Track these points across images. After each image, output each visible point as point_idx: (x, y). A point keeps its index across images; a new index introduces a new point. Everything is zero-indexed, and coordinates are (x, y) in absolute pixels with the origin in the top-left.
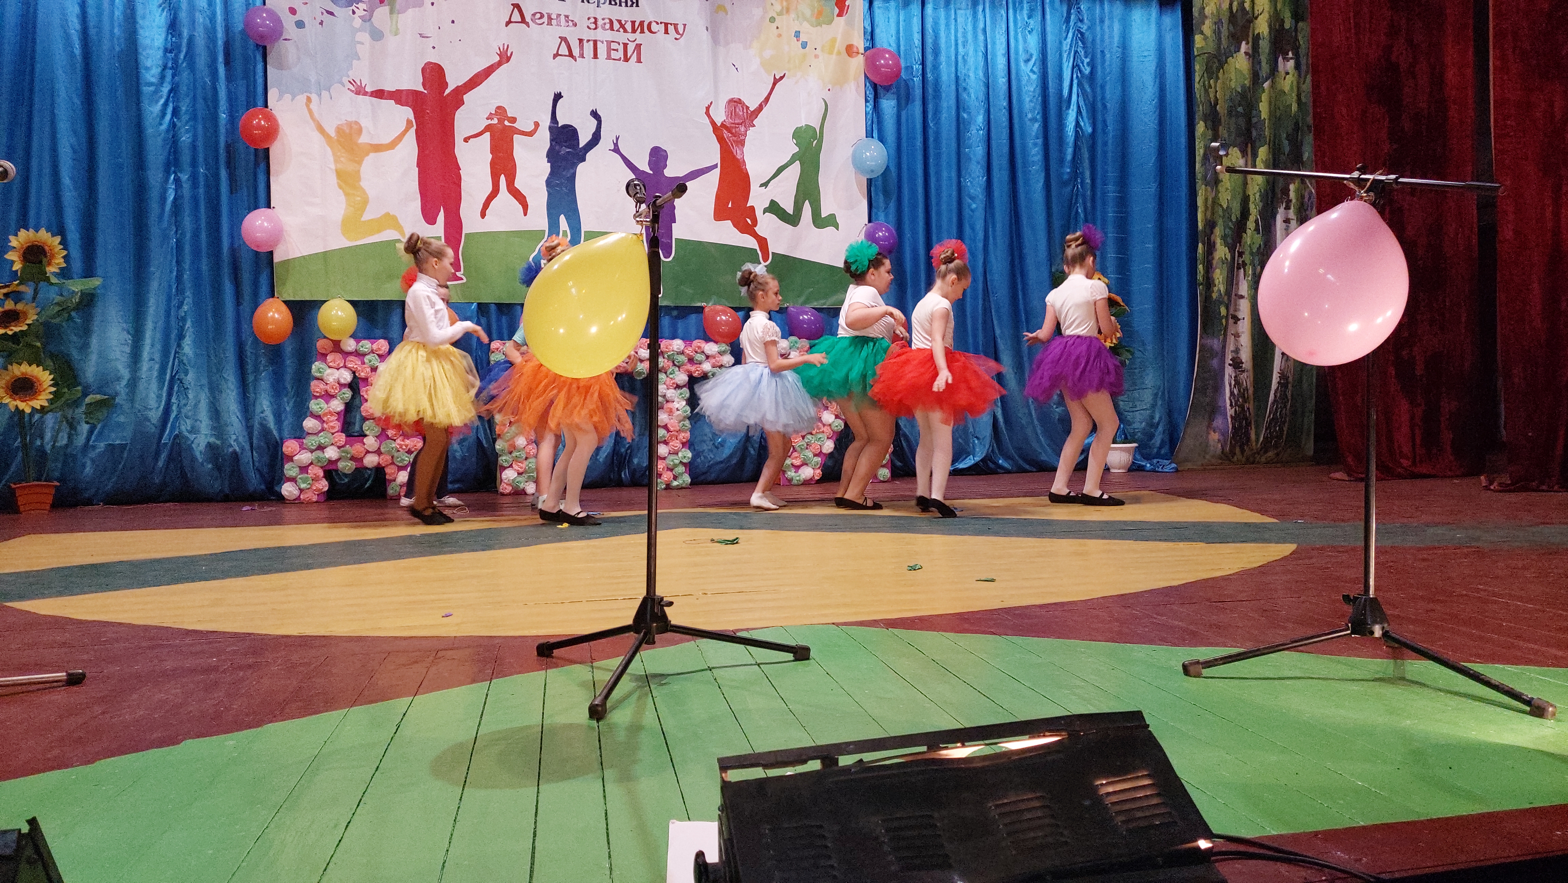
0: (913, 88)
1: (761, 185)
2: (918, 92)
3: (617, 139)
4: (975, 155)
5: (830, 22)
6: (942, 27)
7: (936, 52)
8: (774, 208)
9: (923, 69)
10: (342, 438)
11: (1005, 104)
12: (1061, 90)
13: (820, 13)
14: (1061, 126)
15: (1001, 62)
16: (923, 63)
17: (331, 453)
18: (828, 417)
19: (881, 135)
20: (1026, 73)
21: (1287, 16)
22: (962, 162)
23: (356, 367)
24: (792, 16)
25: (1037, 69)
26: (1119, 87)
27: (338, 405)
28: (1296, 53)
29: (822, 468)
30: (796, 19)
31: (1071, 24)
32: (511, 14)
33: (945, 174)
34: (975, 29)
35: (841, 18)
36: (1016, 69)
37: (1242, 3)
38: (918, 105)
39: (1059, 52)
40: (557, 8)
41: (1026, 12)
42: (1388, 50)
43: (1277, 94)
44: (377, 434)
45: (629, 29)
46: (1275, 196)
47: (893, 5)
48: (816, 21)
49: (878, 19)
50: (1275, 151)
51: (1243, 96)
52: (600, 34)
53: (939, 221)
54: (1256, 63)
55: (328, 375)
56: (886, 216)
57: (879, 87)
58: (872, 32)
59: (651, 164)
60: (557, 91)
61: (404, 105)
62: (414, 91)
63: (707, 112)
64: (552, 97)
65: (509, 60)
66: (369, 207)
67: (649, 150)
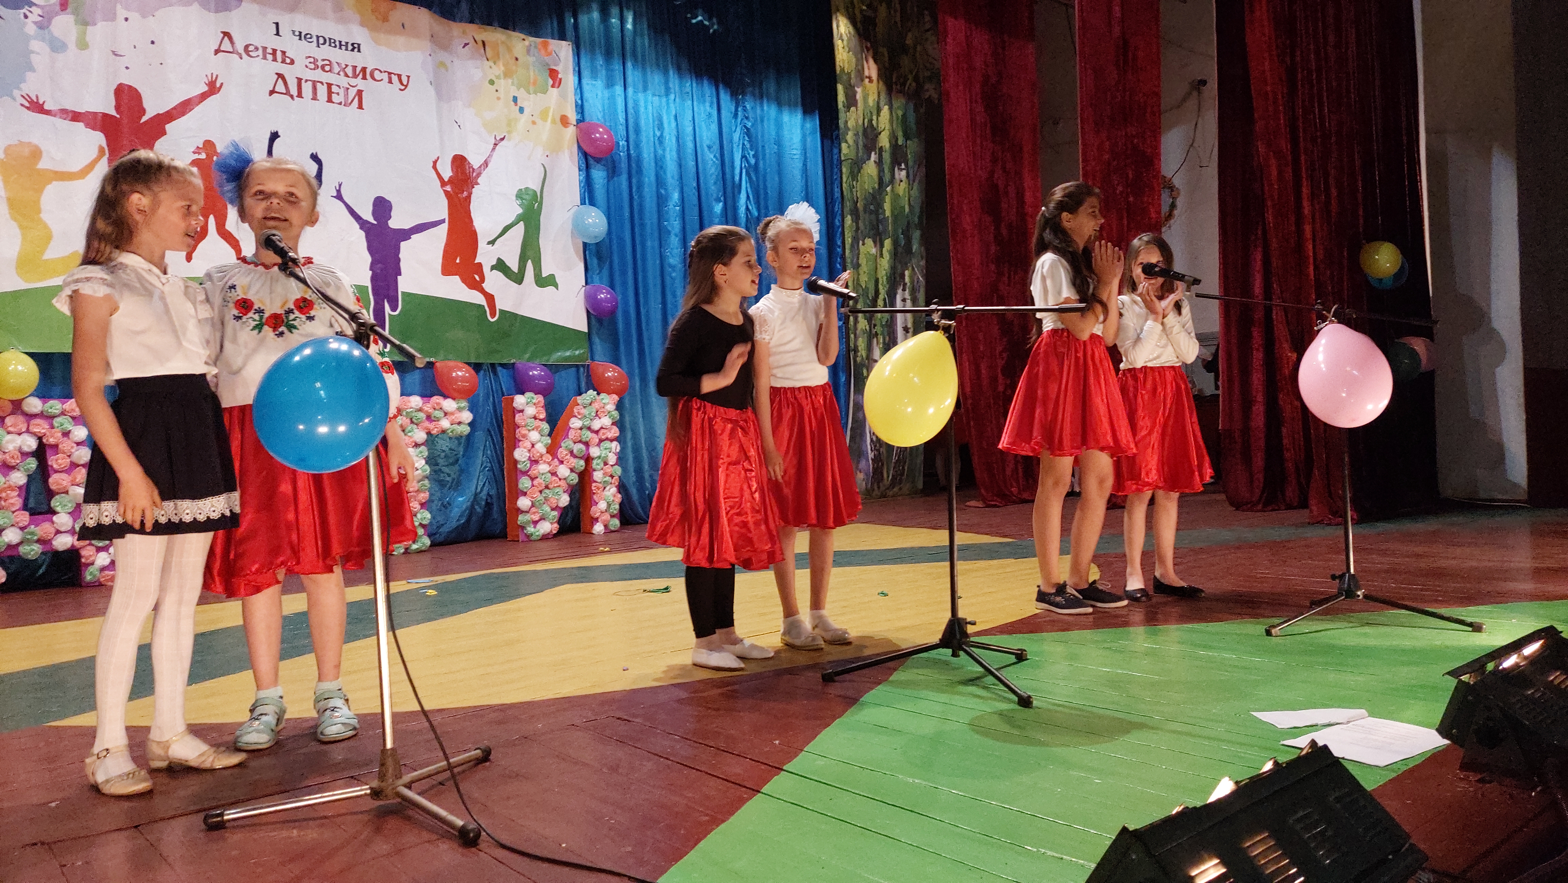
0: (620, 163)
1: (489, 243)
2: (624, 165)
3: (340, 185)
4: (673, 228)
5: (544, 92)
6: (642, 110)
8: (500, 266)
9: (628, 146)
10: (25, 517)
11: (695, 184)
12: (733, 178)
13: (535, 83)
14: (735, 208)
15: (690, 145)
17: (12, 536)
18: (563, 471)
19: (592, 203)
20: (710, 158)
21: (900, 134)
22: (662, 233)
23: (43, 431)
24: (510, 81)
25: (718, 155)
26: (777, 179)
27: (19, 478)
28: (906, 165)
29: (559, 522)
30: (513, 84)
31: (739, 120)
32: (221, 42)
33: (649, 243)
34: (668, 113)
35: (555, 89)
36: (702, 155)
37: (871, 121)
38: (624, 178)
39: (731, 141)
40: (274, 43)
41: (708, 104)
42: (992, 173)
43: (896, 197)
44: (70, 510)
45: (350, 75)
46: (895, 280)
47: (600, 84)
48: (531, 89)
49: (587, 95)
50: (895, 244)
51: (873, 196)
52: (319, 75)
53: (646, 286)
54: (881, 171)
55: (8, 442)
56: (601, 279)
57: (589, 158)
58: (582, 106)
59: (375, 214)
60: (274, 129)
61: (94, 129)
62: (105, 115)
63: (434, 167)
64: (268, 136)
65: (219, 91)
66: (52, 243)
67: (373, 200)
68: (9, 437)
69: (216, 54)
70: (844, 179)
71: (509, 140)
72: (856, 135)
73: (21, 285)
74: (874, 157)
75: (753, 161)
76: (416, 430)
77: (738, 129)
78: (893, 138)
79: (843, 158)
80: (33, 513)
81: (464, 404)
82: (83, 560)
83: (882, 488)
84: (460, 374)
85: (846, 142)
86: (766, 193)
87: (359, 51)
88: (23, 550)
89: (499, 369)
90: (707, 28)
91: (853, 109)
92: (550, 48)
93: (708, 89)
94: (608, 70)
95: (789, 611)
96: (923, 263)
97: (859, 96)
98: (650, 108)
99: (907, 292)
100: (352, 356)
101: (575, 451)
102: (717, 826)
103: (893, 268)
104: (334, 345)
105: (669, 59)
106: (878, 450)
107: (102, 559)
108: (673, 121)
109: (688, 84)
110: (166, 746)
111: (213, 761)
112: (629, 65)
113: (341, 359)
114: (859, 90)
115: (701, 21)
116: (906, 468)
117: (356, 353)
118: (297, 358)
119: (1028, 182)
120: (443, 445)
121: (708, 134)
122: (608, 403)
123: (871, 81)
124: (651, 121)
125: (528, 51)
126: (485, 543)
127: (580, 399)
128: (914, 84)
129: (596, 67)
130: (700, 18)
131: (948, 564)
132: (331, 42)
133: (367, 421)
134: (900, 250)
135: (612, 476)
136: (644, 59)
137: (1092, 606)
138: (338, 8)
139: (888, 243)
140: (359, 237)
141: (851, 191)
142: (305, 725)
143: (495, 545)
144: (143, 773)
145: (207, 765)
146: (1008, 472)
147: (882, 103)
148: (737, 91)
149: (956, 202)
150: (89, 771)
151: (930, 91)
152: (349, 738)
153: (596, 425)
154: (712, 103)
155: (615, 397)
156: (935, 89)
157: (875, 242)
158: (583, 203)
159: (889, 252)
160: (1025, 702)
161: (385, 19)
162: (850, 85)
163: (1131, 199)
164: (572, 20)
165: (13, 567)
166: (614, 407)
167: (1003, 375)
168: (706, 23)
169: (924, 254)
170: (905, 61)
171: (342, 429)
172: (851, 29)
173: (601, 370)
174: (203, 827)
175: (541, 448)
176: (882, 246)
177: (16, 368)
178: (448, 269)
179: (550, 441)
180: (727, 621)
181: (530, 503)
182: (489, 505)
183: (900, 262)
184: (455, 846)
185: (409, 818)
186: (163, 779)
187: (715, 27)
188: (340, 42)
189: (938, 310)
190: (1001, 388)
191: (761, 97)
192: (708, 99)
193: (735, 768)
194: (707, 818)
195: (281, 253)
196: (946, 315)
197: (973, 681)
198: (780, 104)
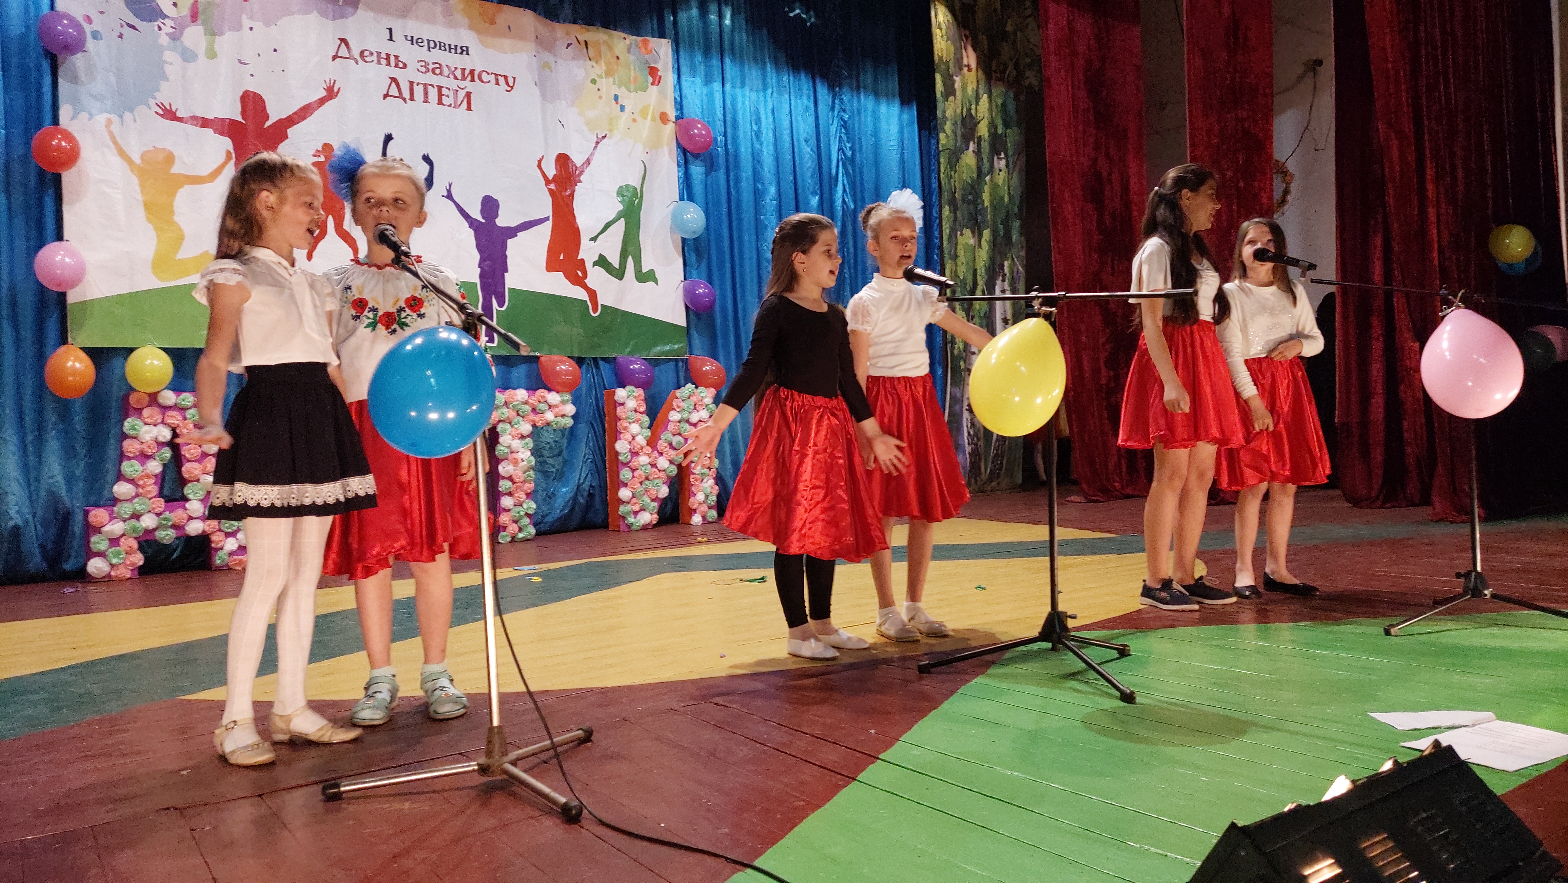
0: (718, 158)
1: (591, 239)
2: (722, 161)
3: (450, 185)
4: (770, 222)
5: (645, 90)
6: (740, 104)
7: (735, 126)
8: (602, 262)
9: (726, 141)
10: (160, 504)
11: (792, 178)
12: (830, 171)
13: (635, 80)
14: (832, 202)
15: (787, 139)
16: (725, 136)
17: (148, 521)
18: (663, 463)
19: (691, 199)
20: (807, 151)
21: (999, 123)
22: (759, 228)
23: (176, 422)
24: (611, 80)
25: (815, 149)
26: (873, 170)
27: (155, 467)
28: (1006, 154)
29: (658, 513)
30: (614, 83)
31: (836, 112)
32: (338, 48)
33: (746, 238)
34: (766, 109)
35: (654, 87)
36: (799, 147)
37: (969, 110)
38: (722, 173)
39: (828, 134)
40: (386, 47)
41: (805, 98)
42: (1095, 161)
43: (995, 186)
44: (201, 498)
45: (459, 76)
46: (994, 271)
47: (698, 81)
48: (632, 87)
49: (686, 91)
50: (995, 233)
51: (972, 185)
52: (430, 78)
53: (743, 280)
54: (980, 160)
55: (146, 432)
56: (699, 274)
57: (688, 154)
58: (681, 104)
59: (482, 212)
60: (388, 132)
61: (222, 134)
62: (232, 121)
63: (539, 166)
64: (382, 138)
65: (336, 96)
66: (185, 244)
67: (481, 199)
68: (146, 428)
69: (333, 60)
70: (942, 170)
71: (610, 138)
72: (955, 124)
73: (157, 284)
74: (972, 146)
75: (849, 154)
76: (522, 423)
77: (835, 122)
78: (992, 126)
79: (941, 149)
80: (168, 500)
81: (567, 397)
82: (213, 545)
83: (980, 483)
84: (563, 367)
85: (945, 132)
86: (862, 185)
87: (468, 54)
88: (159, 534)
89: (601, 363)
90: (804, 21)
91: (951, 98)
92: (650, 46)
93: (805, 83)
94: (706, 66)
95: (885, 601)
96: (1023, 253)
97: (958, 85)
98: (747, 103)
99: (1006, 283)
100: (461, 345)
101: (674, 444)
102: (813, 812)
103: (992, 259)
104: (444, 334)
105: (766, 52)
106: (976, 444)
107: (231, 544)
108: (770, 114)
109: (785, 78)
110: (288, 719)
111: (331, 736)
112: (727, 60)
113: (450, 348)
114: (957, 79)
115: (799, 14)
116: (1004, 462)
117: (465, 342)
118: (409, 347)
119: (1133, 168)
120: (548, 437)
121: (805, 127)
122: (706, 397)
123: (970, 70)
124: (748, 115)
125: (629, 51)
126: (587, 533)
127: (678, 393)
128: (1014, 72)
129: (695, 65)
130: (798, 11)
131: (1048, 558)
132: (441, 46)
133: (474, 408)
134: (999, 240)
135: (710, 469)
136: (741, 56)
137: (1199, 603)
138: (448, 13)
139: (986, 233)
140: (468, 236)
141: (949, 182)
142: (417, 703)
143: (597, 534)
144: (267, 744)
145: (326, 739)
146: (1111, 466)
147: (981, 91)
148: (834, 84)
149: (1057, 191)
150: (217, 741)
151: (1031, 78)
152: (457, 718)
153: (694, 418)
154: (809, 97)
155: (713, 391)
156: (1035, 76)
157: (973, 233)
158: (682, 198)
159: (988, 242)
160: (1128, 698)
161: (492, 22)
162: (949, 74)
163: (1241, 184)
164: (672, 18)
165: (150, 551)
166: (712, 400)
167: (1106, 367)
168: (804, 16)
169: (1024, 245)
170: (1006, 49)
171: (451, 415)
172: (950, 17)
173: (698, 364)
174: (321, 797)
175: (641, 440)
176: (980, 236)
177: (152, 363)
178: (552, 266)
179: (649, 434)
180: (822, 610)
181: (630, 494)
182: (591, 495)
183: (1000, 253)
184: (558, 821)
185: (514, 795)
186: (284, 751)
187: (812, 20)
188: (450, 45)
189: (1039, 297)
190: (1104, 381)
191: (858, 88)
192: (805, 92)
193: (831, 755)
194: (802, 803)
195: (394, 247)
196: (1047, 302)
197: (1072, 676)
198: (877, 94)
